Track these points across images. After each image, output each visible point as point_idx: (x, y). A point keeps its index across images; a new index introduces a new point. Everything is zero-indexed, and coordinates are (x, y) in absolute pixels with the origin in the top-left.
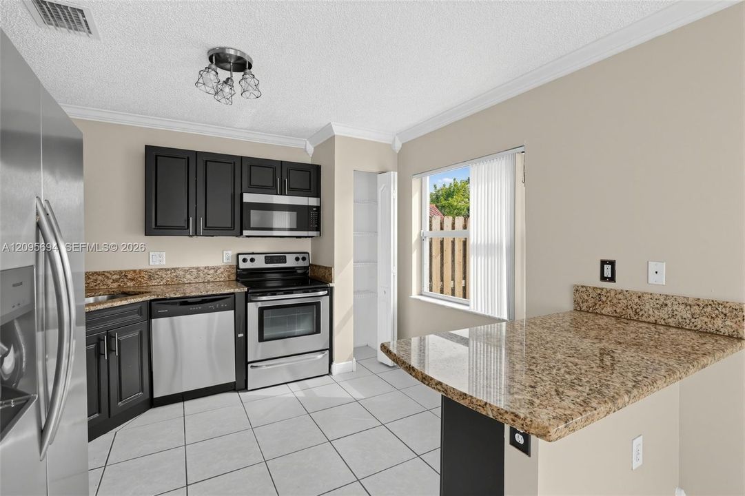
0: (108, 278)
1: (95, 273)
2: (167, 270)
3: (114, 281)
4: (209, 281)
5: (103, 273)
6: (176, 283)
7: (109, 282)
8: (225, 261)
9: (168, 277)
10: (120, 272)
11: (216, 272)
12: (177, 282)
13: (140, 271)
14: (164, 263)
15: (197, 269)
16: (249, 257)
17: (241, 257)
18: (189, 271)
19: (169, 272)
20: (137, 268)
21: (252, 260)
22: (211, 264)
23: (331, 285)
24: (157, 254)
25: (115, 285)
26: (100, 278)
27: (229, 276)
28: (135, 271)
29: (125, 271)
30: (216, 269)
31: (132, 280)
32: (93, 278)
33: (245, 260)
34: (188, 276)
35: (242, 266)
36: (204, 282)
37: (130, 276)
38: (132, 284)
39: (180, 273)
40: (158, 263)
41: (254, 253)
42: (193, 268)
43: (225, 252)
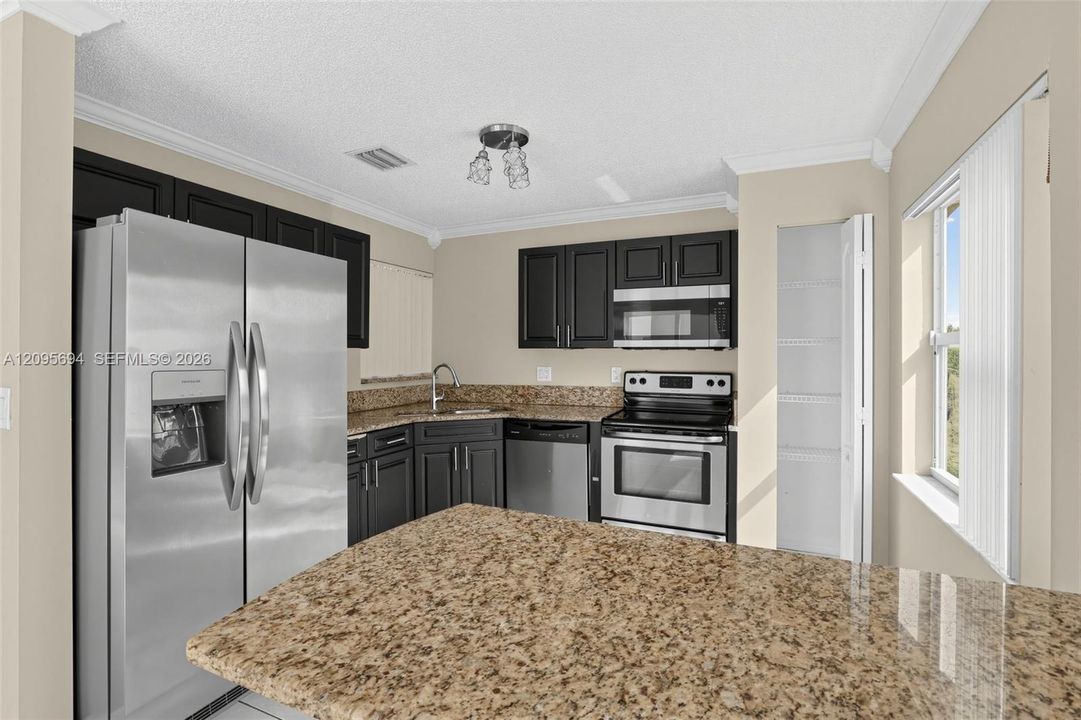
0: (502, 392)
1: (493, 387)
2: (552, 388)
3: (508, 396)
4: (594, 405)
5: (499, 388)
6: (560, 404)
7: (503, 397)
8: (613, 381)
9: (555, 394)
10: (512, 387)
11: (602, 394)
13: (529, 388)
14: (550, 379)
15: (582, 390)
16: (638, 377)
17: (628, 377)
18: (573, 390)
19: (554, 390)
20: (526, 384)
21: (643, 381)
22: (596, 385)
23: (731, 428)
24: (543, 369)
26: (497, 392)
27: (617, 400)
28: (523, 387)
29: (517, 387)
30: (602, 390)
31: (522, 396)
32: (492, 391)
33: (633, 381)
34: (572, 397)
35: (630, 388)
36: (588, 406)
37: (520, 392)
38: (520, 400)
39: (565, 392)
40: (544, 380)
41: (646, 372)
42: (577, 388)
43: (613, 369)
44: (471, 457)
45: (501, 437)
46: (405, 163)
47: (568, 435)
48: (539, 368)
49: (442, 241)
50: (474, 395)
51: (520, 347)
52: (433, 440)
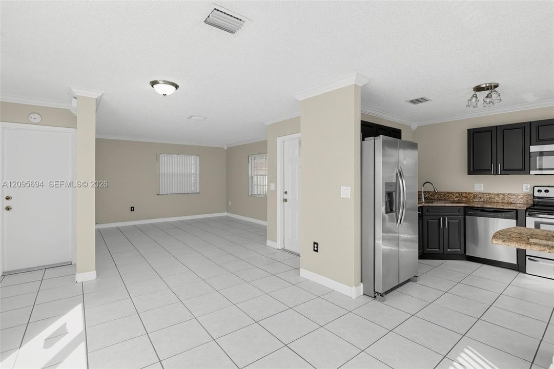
0: (453, 195)
1: (448, 193)
5: (451, 193)
7: (454, 197)
8: (524, 191)
9: (485, 198)
10: (459, 193)
11: (517, 197)
12: (490, 201)
13: (469, 193)
14: (482, 190)
15: (504, 195)
16: (543, 189)
17: (536, 189)
18: (498, 195)
19: (485, 195)
20: (467, 191)
21: (547, 191)
22: (513, 192)
24: (478, 184)
25: (457, 199)
26: (450, 195)
27: (527, 201)
28: (466, 193)
29: (462, 193)
30: (517, 195)
31: (465, 197)
32: (447, 195)
33: (540, 191)
34: (497, 198)
35: (537, 194)
36: (508, 203)
37: (464, 195)
38: (465, 199)
39: (492, 196)
40: (479, 190)
41: (549, 186)
42: (500, 194)
43: (524, 185)
44: (448, 222)
45: (463, 214)
46: (427, 100)
47: (504, 215)
48: (475, 184)
49: (418, 127)
50: (436, 196)
51: (468, 174)
52: (431, 214)
